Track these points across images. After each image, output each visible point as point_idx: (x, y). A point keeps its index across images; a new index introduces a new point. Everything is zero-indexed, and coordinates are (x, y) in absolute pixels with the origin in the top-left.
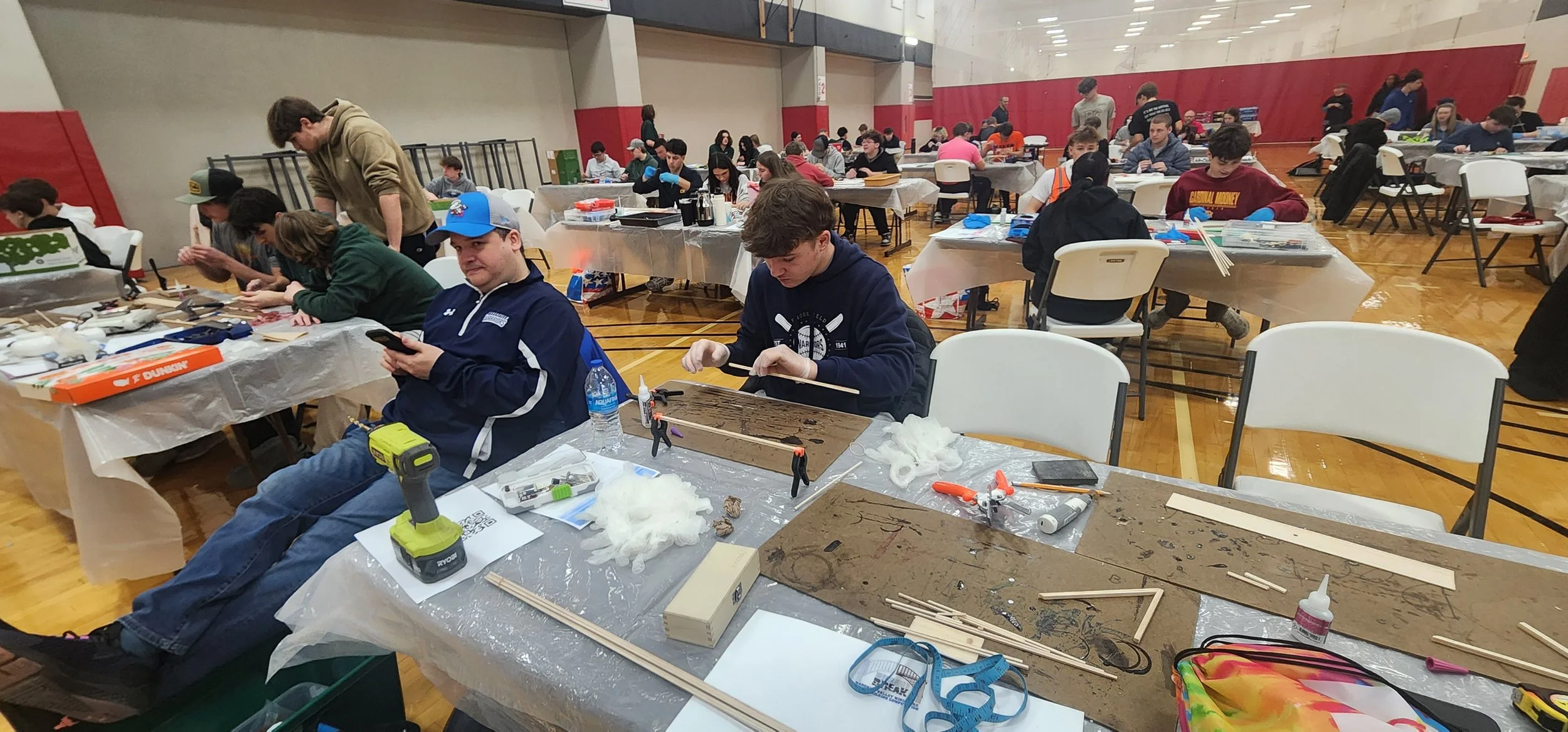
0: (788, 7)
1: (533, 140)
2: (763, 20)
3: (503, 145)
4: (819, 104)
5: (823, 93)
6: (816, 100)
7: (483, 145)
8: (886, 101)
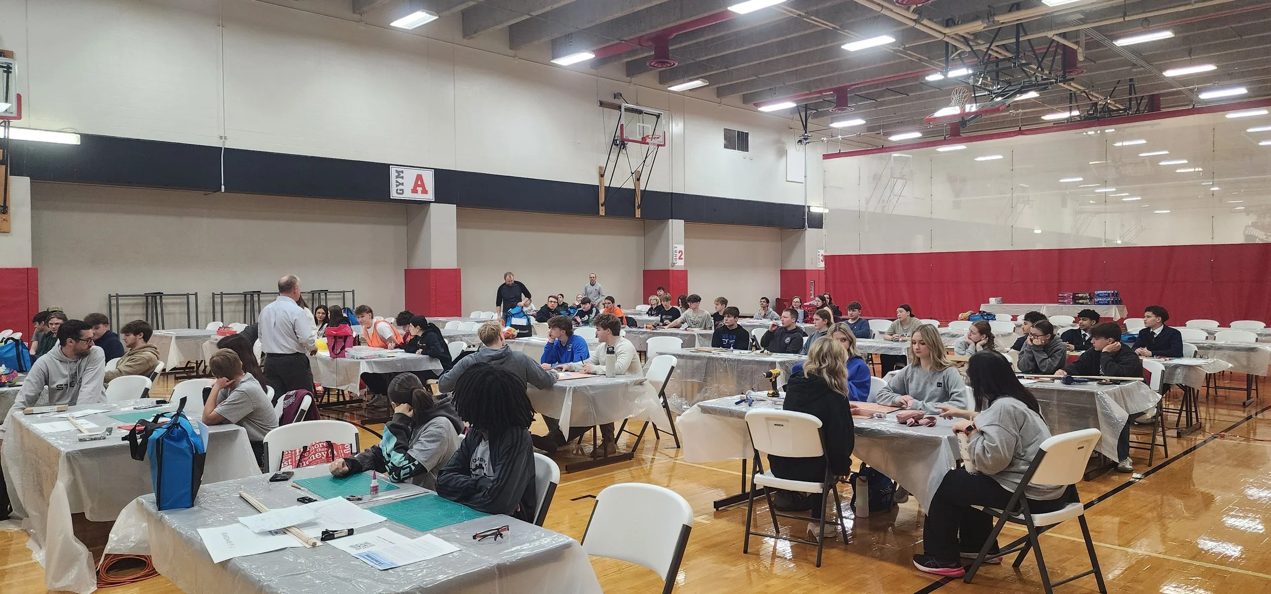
0: (635, 189)
1: (353, 291)
2: (602, 199)
3: (326, 294)
4: (674, 268)
5: (680, 258)
6: (670, 265)
7: (313, 293)
8: (793, 265)
